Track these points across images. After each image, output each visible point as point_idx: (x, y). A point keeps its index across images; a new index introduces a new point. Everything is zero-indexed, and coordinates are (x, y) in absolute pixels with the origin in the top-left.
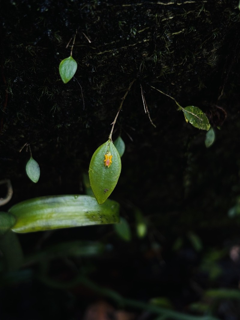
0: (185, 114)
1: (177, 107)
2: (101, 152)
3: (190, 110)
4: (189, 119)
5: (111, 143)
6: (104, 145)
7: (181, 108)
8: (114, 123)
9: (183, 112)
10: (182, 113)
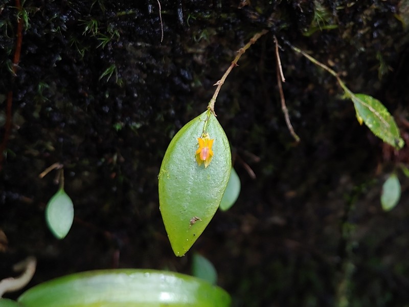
0: (357, 107)
1: (342, 92)
2: (189, 134)
3: (366, 102)
4: (364, 116)
5: (213, 117)
6: (196, 119)
7: (348, 93)
8: (221, 82)
9: (352, 104)
10: (350, 103)
